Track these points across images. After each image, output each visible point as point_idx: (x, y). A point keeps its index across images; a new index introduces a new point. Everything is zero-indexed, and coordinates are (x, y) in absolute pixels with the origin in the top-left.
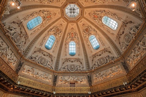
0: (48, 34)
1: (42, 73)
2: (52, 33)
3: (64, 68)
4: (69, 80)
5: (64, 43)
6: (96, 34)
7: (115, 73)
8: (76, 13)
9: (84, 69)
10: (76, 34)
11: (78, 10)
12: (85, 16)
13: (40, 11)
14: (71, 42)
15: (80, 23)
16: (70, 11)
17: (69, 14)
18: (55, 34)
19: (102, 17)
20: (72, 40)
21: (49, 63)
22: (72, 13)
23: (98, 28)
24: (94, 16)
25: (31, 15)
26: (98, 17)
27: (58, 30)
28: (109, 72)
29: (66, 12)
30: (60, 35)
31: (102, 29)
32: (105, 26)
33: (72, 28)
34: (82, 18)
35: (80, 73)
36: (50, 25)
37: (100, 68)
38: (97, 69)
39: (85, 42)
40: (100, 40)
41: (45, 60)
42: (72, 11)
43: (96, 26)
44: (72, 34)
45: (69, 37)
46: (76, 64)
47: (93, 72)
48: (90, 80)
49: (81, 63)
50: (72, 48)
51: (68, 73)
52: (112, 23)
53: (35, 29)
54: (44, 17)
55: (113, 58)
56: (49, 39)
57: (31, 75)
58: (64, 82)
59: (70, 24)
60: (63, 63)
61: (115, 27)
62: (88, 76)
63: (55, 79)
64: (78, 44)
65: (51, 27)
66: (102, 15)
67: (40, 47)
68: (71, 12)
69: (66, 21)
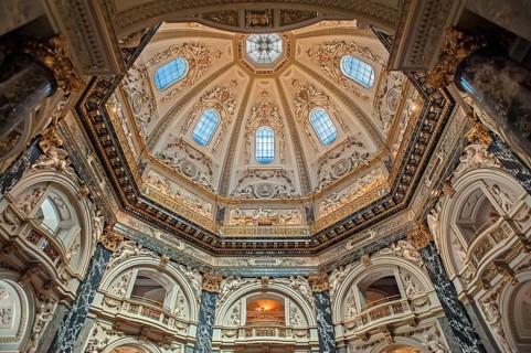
0: (200, 106)
1: (189, 195)
2: (210, 102)
3: (243, 191)
4: (257, 217)
5: (242, 131)
6: (327, 104)
7: (369, 186)
8: (273, 52)
9: (296, 193)
10: (273, 107)
11: (280, 43)
12: (297, 57)
13: (185, 44)
14: (262, 128)
15: (286, 78)
16: (258, 46)
17: (255, 55)
18: (218, 106)
19: (340, 58)
20: (265, 122)
21: (202, 175)
22: (264, 52)
23: (332, 88)
24: (321, 56)
25: (165, 52)
26: (329, 59)
27: (226, 95)
28: (356, 189)
29: (248, 49)
30: (230, 109)
31: (341, 88)
32: (348, 81)
33: (264, 92)
34: (290, 63)
35: (284, 202)
36: (205, 83)
37: (336, 185)
38: (329, 189)
39: (299, 127)
40: (337, 117)
41: (194, 167)
42: (264, 46)
43: (327, 84)
44: (265, 106)
45: (254, 116)
46: (277, 182)
47: (320, 196)
48: (310, 216)
49: (289, 181)
50: (265, 144)
51: (252, 202)
52: (362, 71)
53: (169, 90)
54: (193, 60)
55: (368, 155)
56: (203, 119)
57: (164, 192)
58: (243, 221)
59: (257, 81)
60: (241, 181)
61: (372, 82)
62: (307, 209)
63: (221, 215)
64: (280, 133)
65: (208, 88)
66: (340, 54)
67: (182, 135)
68: (261, 50)
69: (249, 73)
